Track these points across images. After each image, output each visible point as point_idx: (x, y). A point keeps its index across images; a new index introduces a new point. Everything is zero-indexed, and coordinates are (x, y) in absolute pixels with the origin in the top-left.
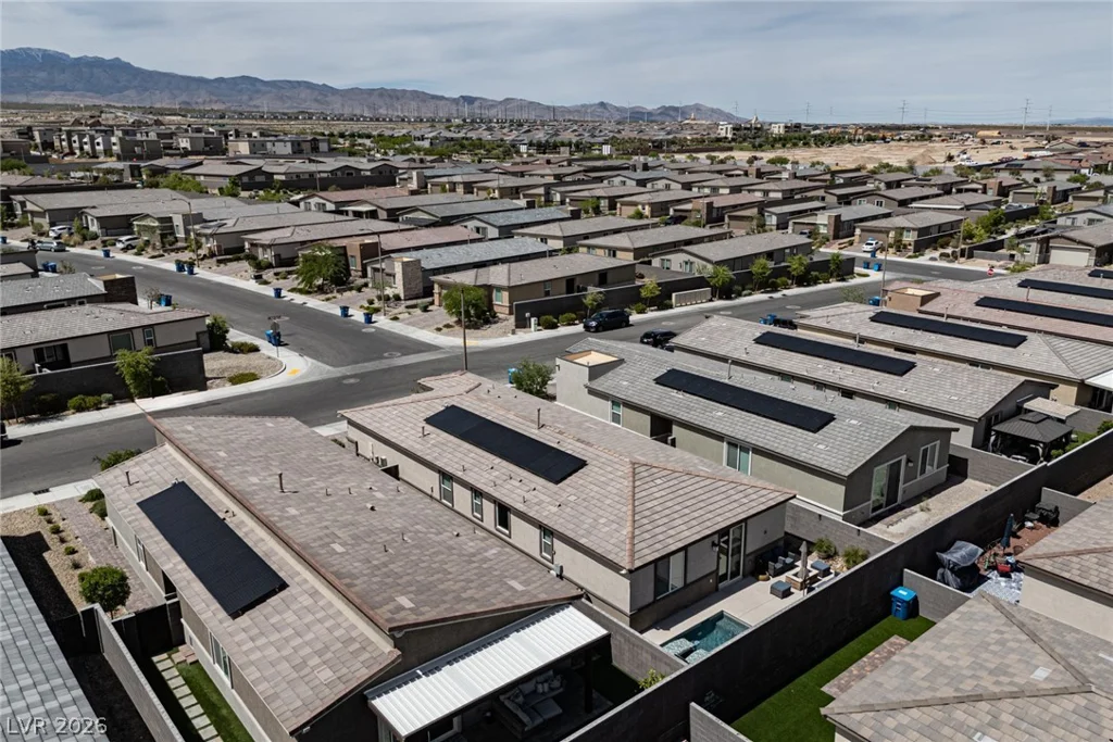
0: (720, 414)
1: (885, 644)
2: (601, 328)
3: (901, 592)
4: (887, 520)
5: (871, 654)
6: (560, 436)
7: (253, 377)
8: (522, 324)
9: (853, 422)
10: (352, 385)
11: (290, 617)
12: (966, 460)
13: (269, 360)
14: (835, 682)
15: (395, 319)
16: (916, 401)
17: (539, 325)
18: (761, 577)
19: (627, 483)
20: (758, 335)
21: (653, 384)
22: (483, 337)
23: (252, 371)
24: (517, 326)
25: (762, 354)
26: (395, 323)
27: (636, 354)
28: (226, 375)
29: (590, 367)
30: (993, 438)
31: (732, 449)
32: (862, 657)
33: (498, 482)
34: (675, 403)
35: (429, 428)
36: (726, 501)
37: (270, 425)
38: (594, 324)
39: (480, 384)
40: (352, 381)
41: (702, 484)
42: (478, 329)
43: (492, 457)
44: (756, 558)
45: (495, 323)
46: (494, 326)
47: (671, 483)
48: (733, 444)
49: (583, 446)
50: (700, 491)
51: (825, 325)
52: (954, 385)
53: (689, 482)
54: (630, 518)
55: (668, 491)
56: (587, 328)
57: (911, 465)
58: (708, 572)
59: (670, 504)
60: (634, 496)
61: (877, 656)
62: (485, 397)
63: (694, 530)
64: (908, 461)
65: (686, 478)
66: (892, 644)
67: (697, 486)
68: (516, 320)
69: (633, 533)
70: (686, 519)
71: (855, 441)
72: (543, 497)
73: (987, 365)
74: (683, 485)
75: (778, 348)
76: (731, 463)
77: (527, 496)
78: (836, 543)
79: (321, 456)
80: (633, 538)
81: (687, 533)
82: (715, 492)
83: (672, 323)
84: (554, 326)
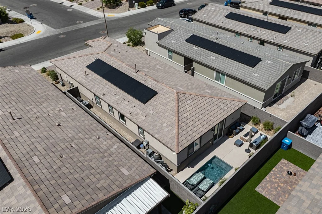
0: (213, 58)
1: (279, 163)
2: (163, 7)
3: (286, 141)
4: (278, 102)
5: (274, 169)
6: (146, 77)
7: (21, 35)
8: (132, 6)
9: (269, 62)
10: (62, 38)
11: (13, 200)
12: (309, 72)
13: (28, 27)
14: (260, 185)
15: (81, 4)
16: (291, 46)
17: (139, 6)
18: (230, 136)
19: (175, 104)
20: (227, 14)
21: (185, 42)
22: (116, 13)
23: (21, 33)
24: (130, 7)
25: (229, 23)
26: (81, 6)
27: (178, 26)
28: (9, 35)
29: (158, 34)
30: (319, 61)
31: (218, 74)
32: (271, 171)
33: (119, 102)
34: (195, 52)
35: (89, 71)
36: (218, 109)
37: (17, 71)
38: (160, 5)
39: (112, 44)
40: (63, 36)
41: (208, 101)
42: (114, 8)
43: (116, 88)
44: (229, 129)
45: (121, 5)
46: (120, 7)
47: (194, 102)
48: (218, 72)
49: (156, 83)
50: (207, 105)
51: (252, 6)
52: (306, 38)
53: (202, 101)
54: (177, 124)
55: (193, 106)
56: (158, 7)
57: (290, 79)
58: (209, 140)
59: (194, 114)
60: (178, 112)
61: (276, 170)
62: (113, 53)
63: (205, 127)
64: (289, 77)
65: (200, 98)
66: (282, 164)
67: (205, 102)
68: (129, 5)
69: (178, 132)
70: (201, 121)
71: (270, 72)
72: (139, 111)
73: (315, 25)
74: (199, 102)
75: (235, 20)
76: (217, 79)
77: (131, 110)
78: (260, 118)
79: (39, 89)
80: (178, 134)
81: (202, 129)
82: (213, 105)
83: (191, 4)
84: (145, 6)
